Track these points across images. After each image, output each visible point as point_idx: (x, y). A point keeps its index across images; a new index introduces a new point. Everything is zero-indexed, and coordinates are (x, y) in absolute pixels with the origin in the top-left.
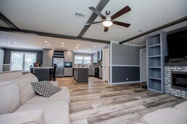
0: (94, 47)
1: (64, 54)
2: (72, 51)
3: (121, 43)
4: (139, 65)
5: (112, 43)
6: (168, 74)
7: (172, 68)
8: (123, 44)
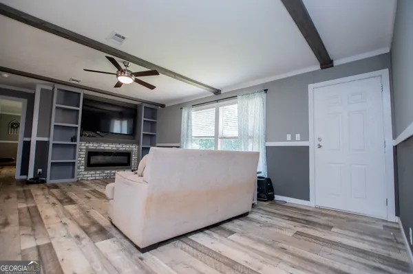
6: (82, 153)
7: (87, 145)
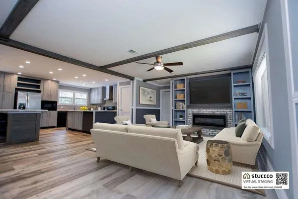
0: (107, 80)
1: (41, 85)
2: (58, 82)
3: (145, 81)
4: (159, 107)
5: (137, 80)
6: (190, 116)
7: (192, 110)
8: (147, 82)
